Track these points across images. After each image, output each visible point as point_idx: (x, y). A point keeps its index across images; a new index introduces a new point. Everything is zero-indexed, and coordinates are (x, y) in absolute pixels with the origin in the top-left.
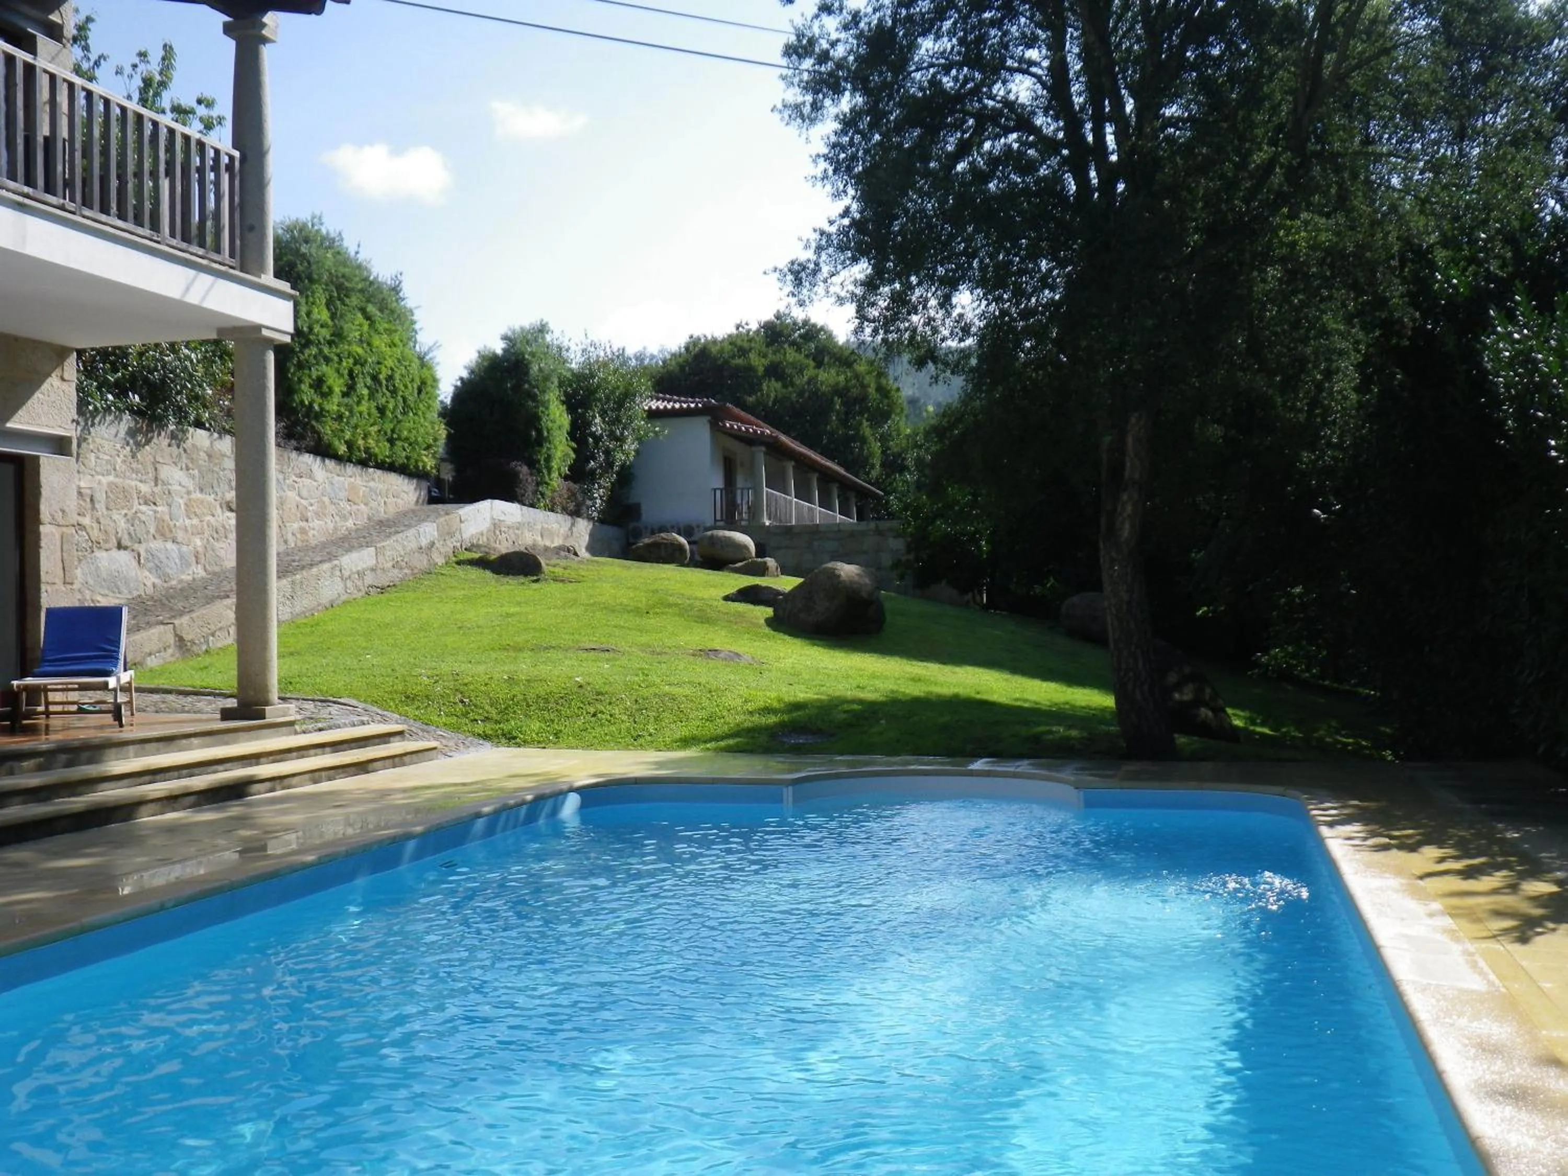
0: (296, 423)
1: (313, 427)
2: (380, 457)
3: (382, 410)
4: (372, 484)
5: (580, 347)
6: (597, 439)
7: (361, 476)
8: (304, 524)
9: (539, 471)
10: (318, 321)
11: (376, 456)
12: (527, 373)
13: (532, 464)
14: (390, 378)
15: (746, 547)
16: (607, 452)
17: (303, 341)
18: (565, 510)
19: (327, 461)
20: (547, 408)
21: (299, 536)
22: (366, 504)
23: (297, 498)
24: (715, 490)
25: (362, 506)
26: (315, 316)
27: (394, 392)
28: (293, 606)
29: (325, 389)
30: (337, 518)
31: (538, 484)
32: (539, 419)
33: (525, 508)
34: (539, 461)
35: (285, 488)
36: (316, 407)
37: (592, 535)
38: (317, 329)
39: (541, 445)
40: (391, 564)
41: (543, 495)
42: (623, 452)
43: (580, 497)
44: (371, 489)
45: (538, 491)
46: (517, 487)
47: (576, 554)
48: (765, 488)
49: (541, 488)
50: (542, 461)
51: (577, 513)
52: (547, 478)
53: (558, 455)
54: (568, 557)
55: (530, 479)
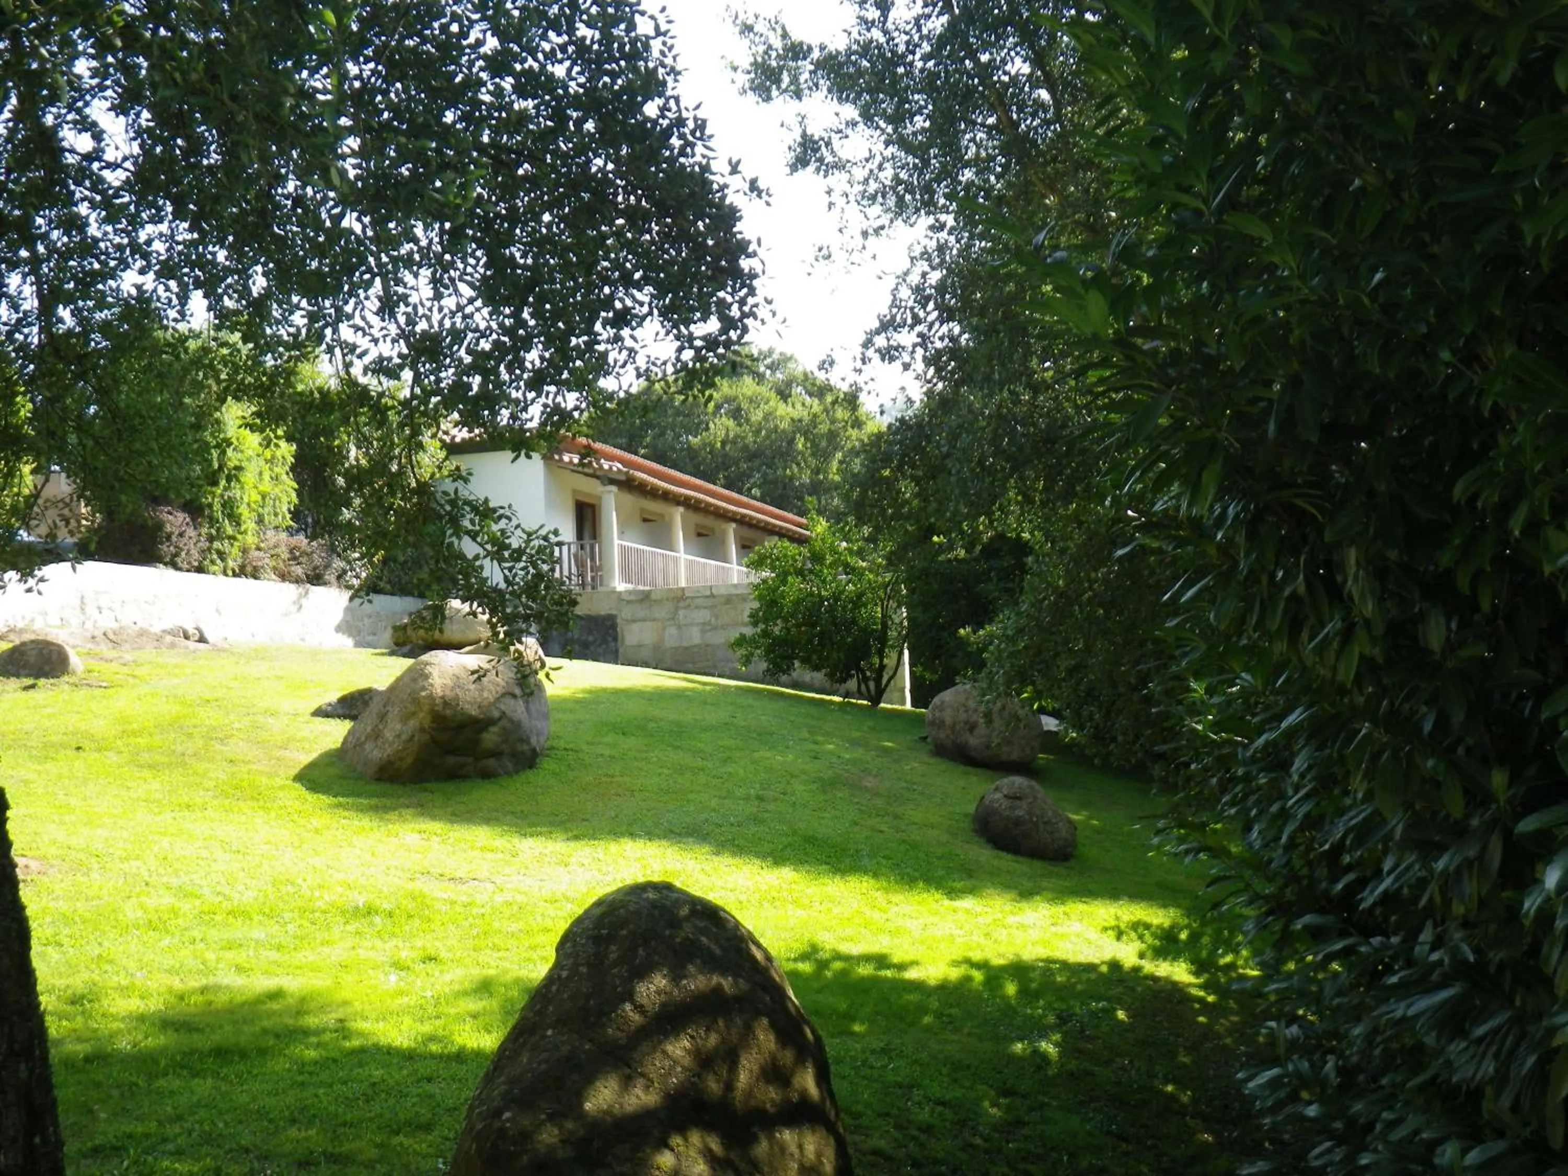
9: (213, 521)
13: (196, 511)
18: (283, 577)
31: (211, 539)
34: (210, 506)
39: (211, 484)
41: (221, 555)
43: (319, 559)
45: (209, 549)
46: (162, 543)
47: (202, 640)
48: (617, 542)
49: (217, 545)
50: (217, 507)
51: (316, 579)
52: (230, 530)
53: (256, 497)
54: (173, 645)
55: (191, 532)
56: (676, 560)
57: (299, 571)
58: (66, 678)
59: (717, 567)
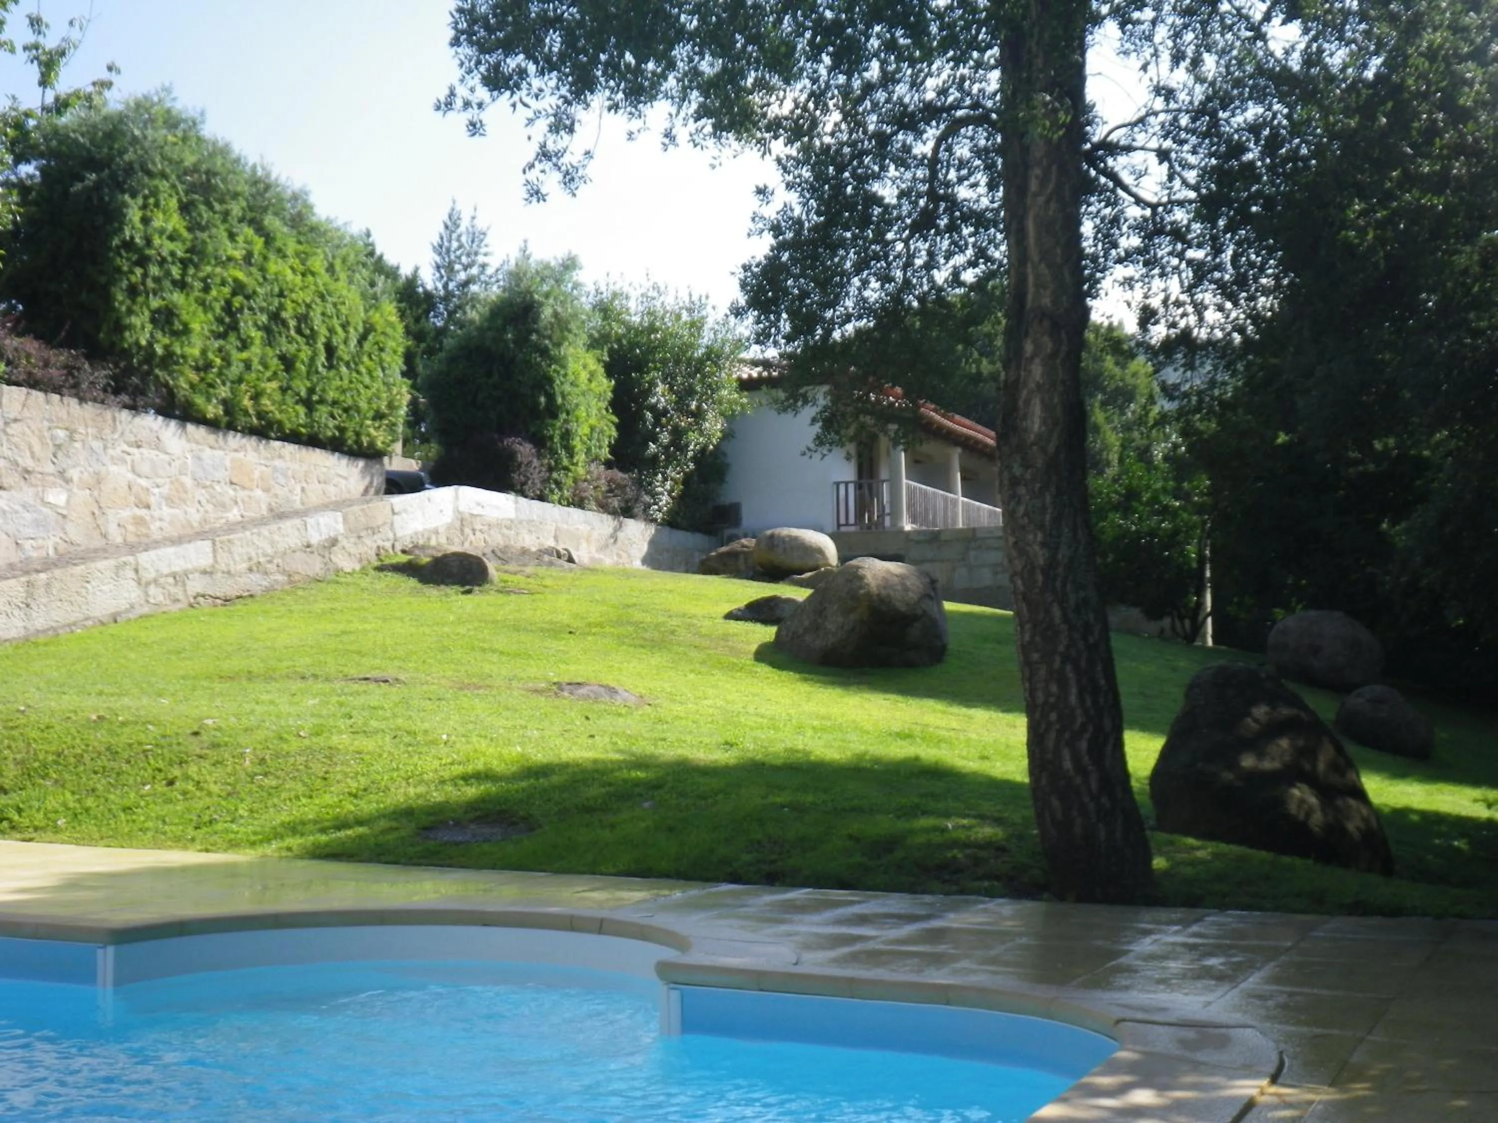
0: (129, 371)
1: (157, 377)
2: (288, 426)
3: (288, 363)
4: (278, 463)
5: (640, 291)
6: (659, 414)
7: (256, 450)
8: (143, 512)
9: (553, 452)
10: (162, 232)
11: (280, 423)
12: (536, 319)
13: (540, 443)
14: (303, 318)
15: (820, 551)
16: (678, 434)
17: (135, 258)
18: (604, 507)
19: (190, 427)
20: (564, 367)
21: (131, 528)
22: (267, 490)
23: (130, 476)
24: (838, 484)
25: (259, 493)
26: (158, 222)
27: (311, 339)
28: (28, 617)
29: (178, 326)
30: (210, 507)
31: (551, 469)
32: (551, 381)
33: (522, 500)
34: (551, 438)
35: (106, 460)
36: (159, 350)
37: (652, 543)
38: (157, 241)
39: (555, 416)
40: (245, 565)
41: (558, 484)
42: (701, 433)
43: (630, 493)
44: (275, 469)
45: (549, 478)
46: (514, 472)
47: (571, 560)
48: (905, 481)
49: (555, 475)
50: (556, 439)
51: (627, 512)
52: (565, 462)
53: (587, 430)
54: (551, 564)
55: (536, 462)
56: (955, 502)
57: (615, 503)
58: (487, 586)
59: (990, 512)
